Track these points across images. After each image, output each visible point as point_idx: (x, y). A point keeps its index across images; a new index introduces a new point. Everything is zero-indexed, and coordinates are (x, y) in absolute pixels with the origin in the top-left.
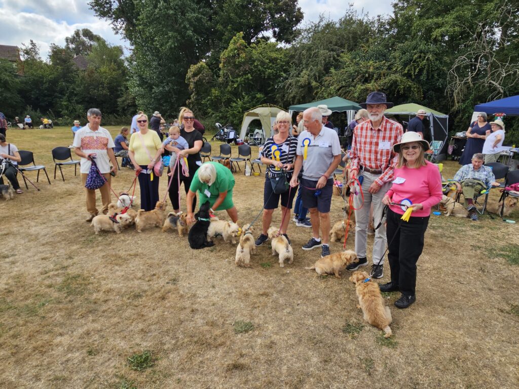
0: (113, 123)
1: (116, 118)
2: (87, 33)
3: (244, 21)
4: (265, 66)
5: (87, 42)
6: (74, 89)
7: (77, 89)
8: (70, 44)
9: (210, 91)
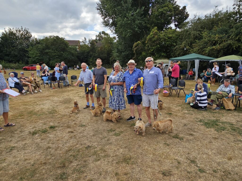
0: (107, 68)
1: (108, 65)
2: (103, 33)
3: (159, 22)
4: (166, 41)
5: (103, 36)
6: (95, 55)
7: (96, 55)
8: (97, 37)
9: (142, 53)
